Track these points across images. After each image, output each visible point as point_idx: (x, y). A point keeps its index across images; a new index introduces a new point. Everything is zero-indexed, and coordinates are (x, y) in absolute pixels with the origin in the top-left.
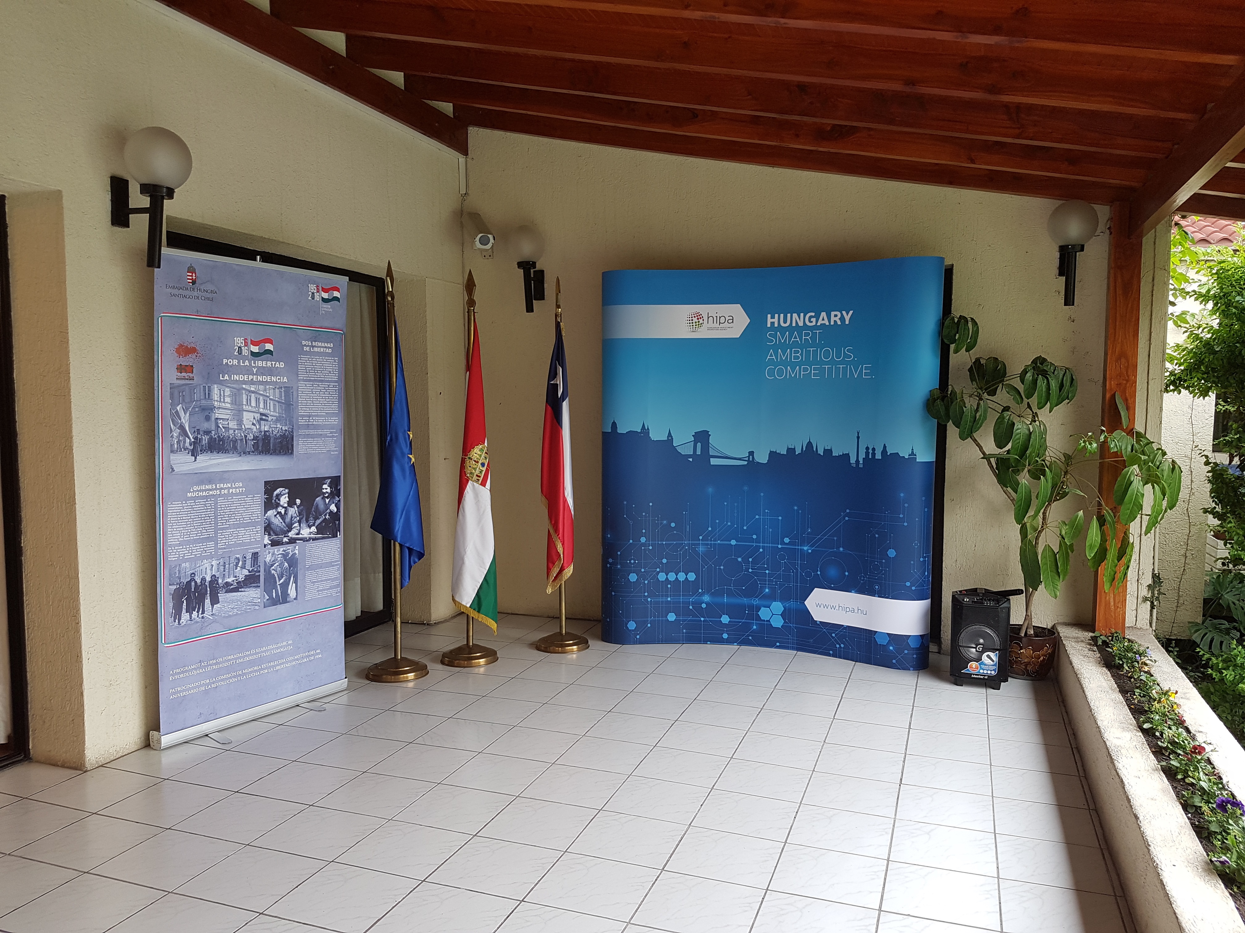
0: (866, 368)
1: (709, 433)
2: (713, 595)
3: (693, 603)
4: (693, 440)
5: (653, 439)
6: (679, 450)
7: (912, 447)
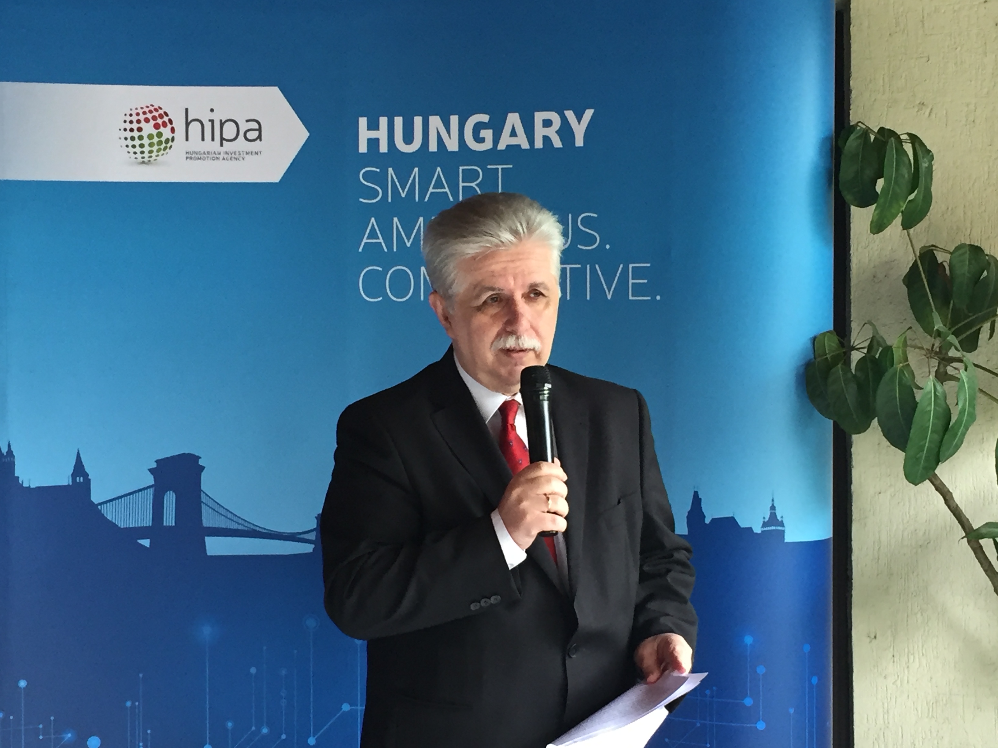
0: (637, 273)
1: (201, 462)
4: (153, 483)
5: (25, 484)
6: (109, 513)
7: (773, 500)
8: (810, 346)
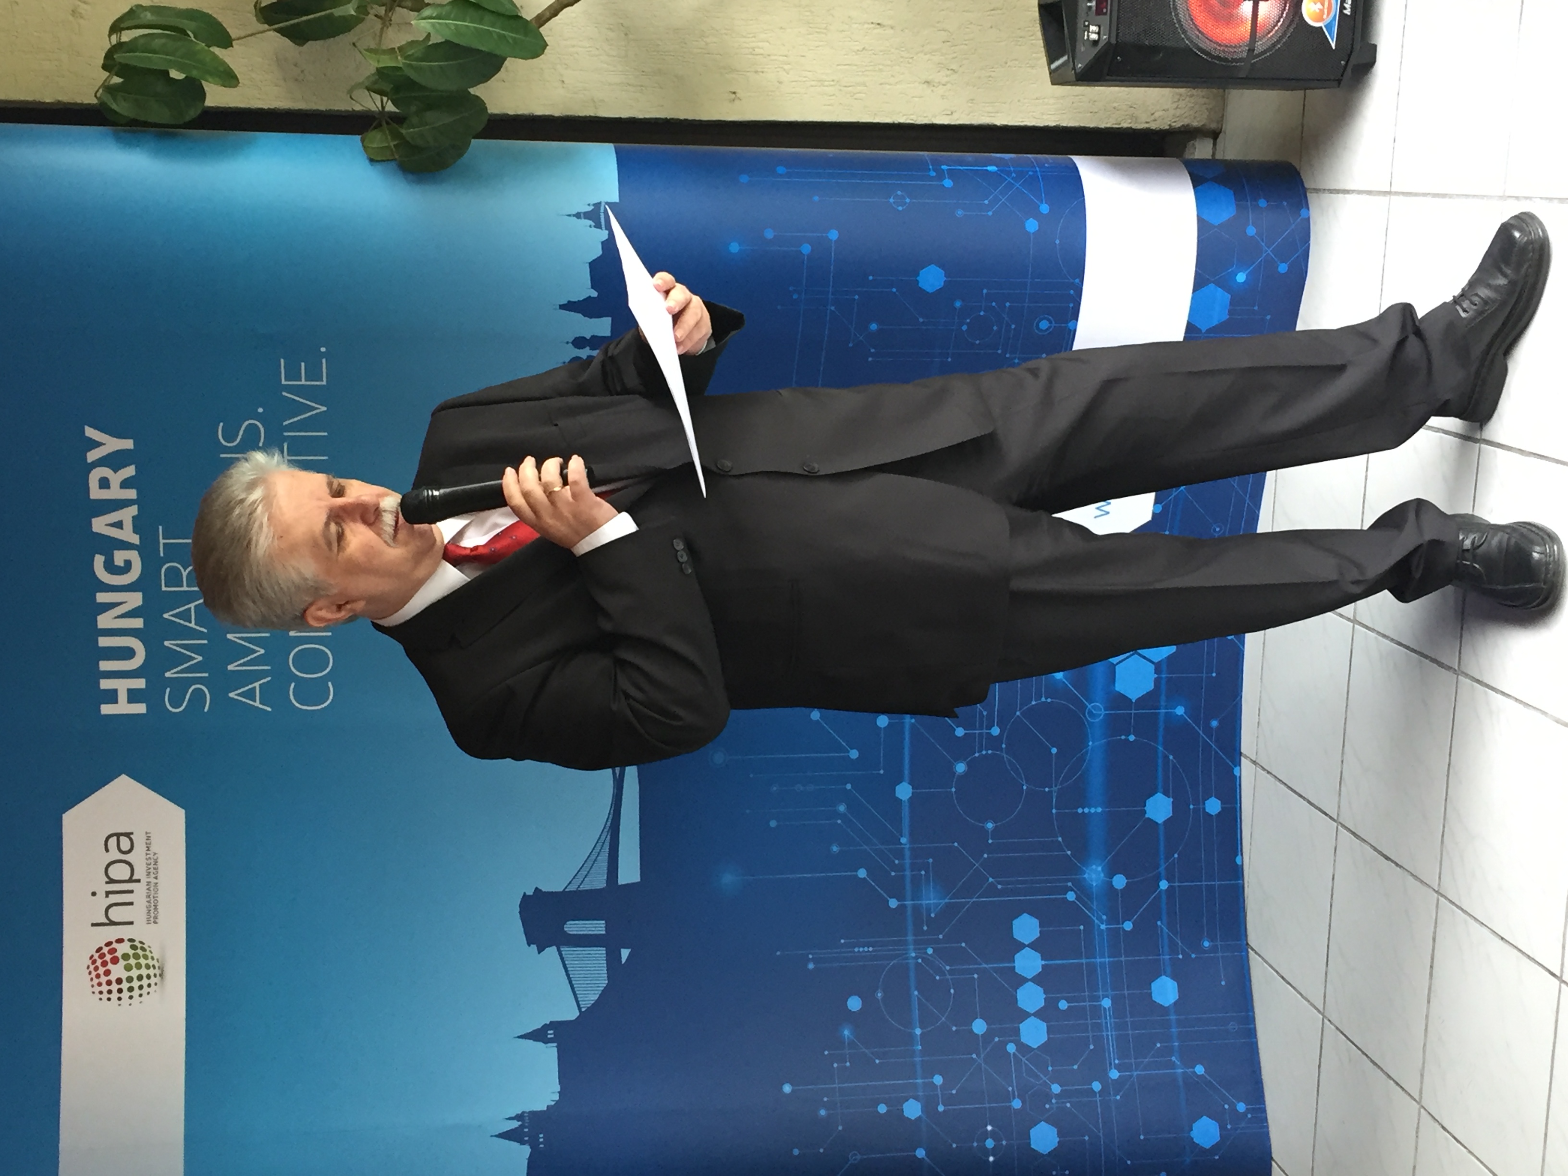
0: (293, 375)
1: (530, 892)
2: (1082, 854)
3: (1114, 919)
4: (554, 948)
5: (557, 1097)
6: (590, 997)
7: (569, 215)
8: (379, 167)
